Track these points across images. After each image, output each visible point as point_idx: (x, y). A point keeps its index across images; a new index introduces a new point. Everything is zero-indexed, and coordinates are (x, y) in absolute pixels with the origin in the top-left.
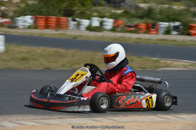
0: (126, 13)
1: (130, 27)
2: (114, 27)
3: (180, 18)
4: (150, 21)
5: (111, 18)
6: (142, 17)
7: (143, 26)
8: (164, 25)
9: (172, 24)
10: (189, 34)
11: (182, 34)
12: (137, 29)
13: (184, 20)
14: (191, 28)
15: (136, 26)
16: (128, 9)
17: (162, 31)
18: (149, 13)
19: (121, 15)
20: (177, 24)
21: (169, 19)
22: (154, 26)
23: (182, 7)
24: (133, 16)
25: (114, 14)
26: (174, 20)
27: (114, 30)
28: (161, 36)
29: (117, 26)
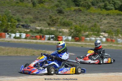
0: (31, 31)
1: (33, 37)
2: (26, 37)
3: (54, 33)
4: (42, 35)
5: (25, 33)
6: (38, 33)
7: (38, 37)
8: (47, 36)
9: (51, 36)
10: (58, 40)
11: (55, 40)
12: (36, 38)
13: (56, 34)
14: (59, 38)
15: (36, 37)
16: (32, 29)
17: (46, 39)
18: (41, 31)
19: (29, 32)
20: (53, 36)
21: (49, 34)
22: (43, 37)
23: (55, 29)
24: (34, 33)
25: (26, 31)
26: (52, 34)
27: (26, 38)
28: (46, 41)
29: (27, 37)
